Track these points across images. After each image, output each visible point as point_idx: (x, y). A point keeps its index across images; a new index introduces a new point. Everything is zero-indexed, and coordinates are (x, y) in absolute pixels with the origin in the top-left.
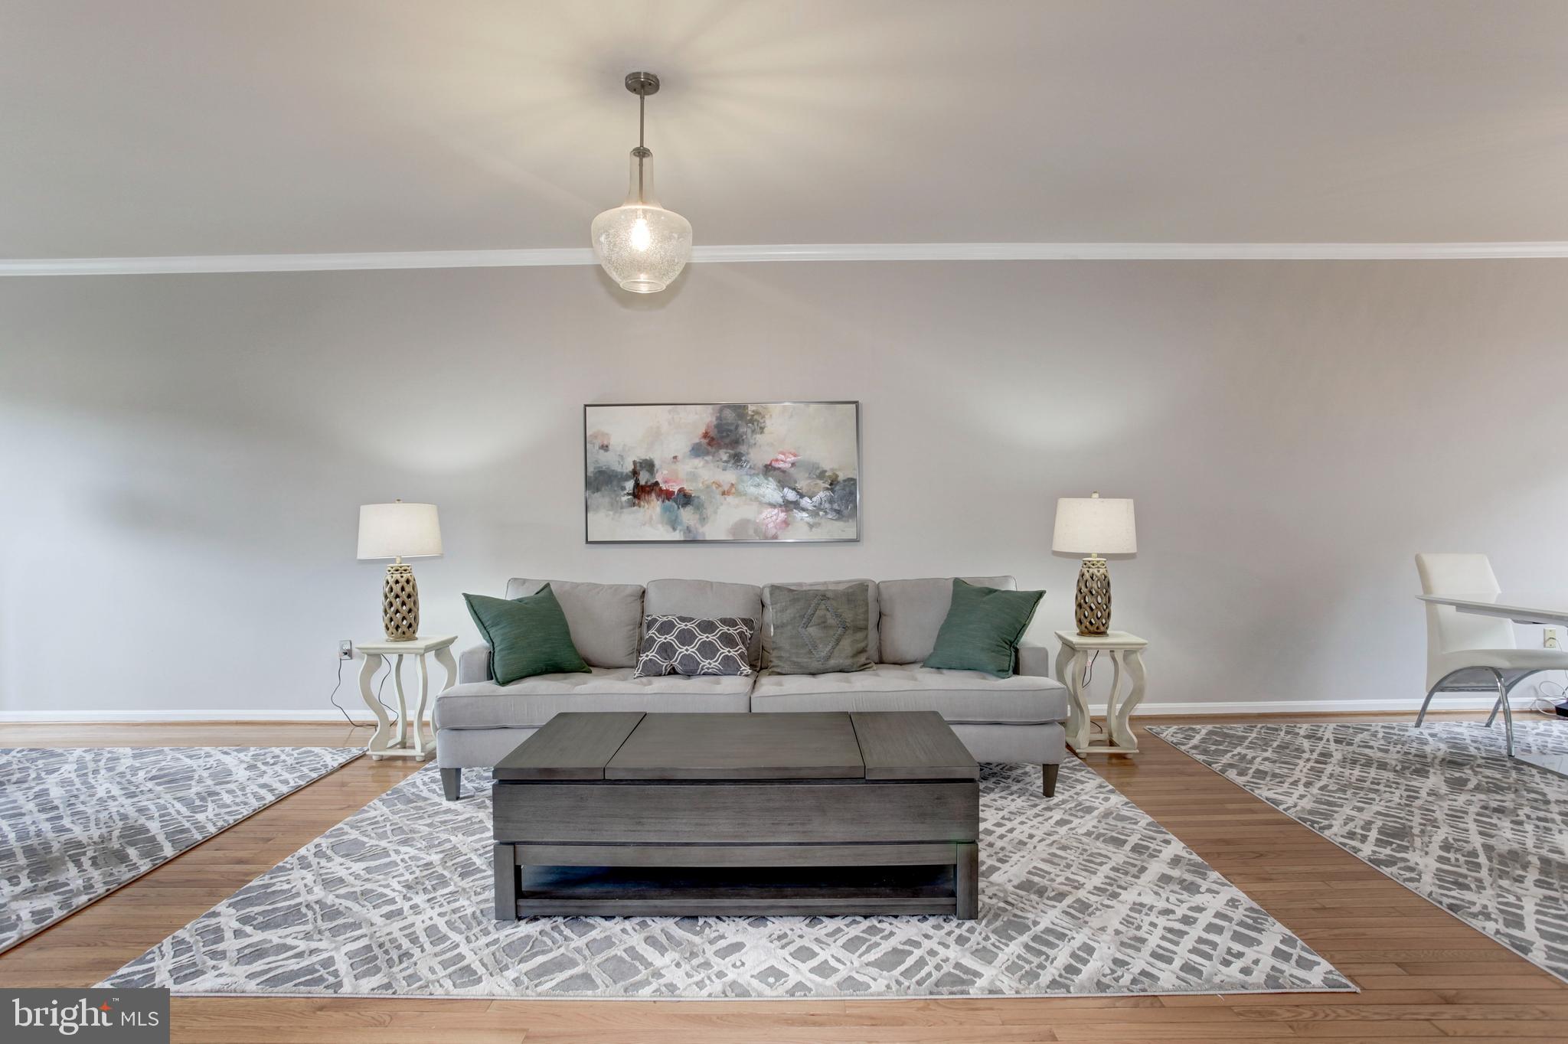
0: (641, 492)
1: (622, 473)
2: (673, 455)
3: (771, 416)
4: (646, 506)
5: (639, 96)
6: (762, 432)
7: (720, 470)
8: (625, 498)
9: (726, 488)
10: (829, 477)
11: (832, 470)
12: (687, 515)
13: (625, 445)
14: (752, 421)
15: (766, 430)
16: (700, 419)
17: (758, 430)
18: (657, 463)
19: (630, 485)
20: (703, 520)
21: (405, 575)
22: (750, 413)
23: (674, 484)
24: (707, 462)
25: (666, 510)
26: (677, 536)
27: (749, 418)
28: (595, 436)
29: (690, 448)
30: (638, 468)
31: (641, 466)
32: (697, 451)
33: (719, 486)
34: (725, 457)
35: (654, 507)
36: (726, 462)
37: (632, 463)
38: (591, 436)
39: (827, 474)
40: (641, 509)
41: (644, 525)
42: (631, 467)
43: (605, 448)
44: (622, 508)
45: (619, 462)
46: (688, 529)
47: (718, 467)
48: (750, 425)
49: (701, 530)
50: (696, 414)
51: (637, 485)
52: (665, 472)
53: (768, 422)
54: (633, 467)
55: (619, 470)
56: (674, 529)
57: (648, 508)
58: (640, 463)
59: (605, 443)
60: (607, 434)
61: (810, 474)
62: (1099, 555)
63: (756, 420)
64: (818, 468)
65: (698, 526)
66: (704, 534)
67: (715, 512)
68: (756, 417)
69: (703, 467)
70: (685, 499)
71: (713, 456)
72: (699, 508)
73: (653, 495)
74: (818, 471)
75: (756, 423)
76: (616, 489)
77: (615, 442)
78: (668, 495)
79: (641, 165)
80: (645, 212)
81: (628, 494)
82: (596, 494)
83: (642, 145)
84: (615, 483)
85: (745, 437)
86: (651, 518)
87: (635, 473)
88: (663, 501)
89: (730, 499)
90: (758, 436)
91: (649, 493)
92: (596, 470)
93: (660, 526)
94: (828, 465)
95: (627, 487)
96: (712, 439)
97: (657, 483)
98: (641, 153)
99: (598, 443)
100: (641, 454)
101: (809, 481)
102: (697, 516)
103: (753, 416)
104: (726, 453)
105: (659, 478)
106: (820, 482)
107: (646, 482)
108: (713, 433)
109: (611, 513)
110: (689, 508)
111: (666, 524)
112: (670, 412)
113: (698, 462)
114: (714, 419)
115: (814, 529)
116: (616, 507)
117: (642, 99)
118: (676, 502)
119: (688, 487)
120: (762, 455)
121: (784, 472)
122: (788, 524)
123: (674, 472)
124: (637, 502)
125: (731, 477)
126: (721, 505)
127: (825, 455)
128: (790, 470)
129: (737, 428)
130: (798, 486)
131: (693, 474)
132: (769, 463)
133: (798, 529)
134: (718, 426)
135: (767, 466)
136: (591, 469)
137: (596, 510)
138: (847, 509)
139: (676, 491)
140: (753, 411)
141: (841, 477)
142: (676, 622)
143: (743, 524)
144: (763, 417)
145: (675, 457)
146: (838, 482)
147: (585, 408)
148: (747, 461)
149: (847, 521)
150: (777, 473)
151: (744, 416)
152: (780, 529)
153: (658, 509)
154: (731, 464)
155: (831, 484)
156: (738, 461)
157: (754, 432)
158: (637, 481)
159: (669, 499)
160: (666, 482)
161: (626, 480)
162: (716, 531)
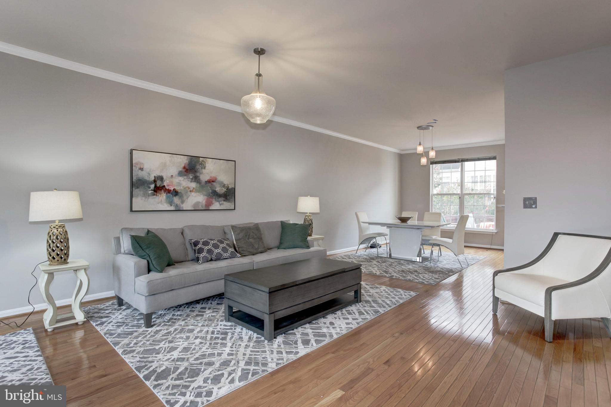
0: (157, 190)
1: (149, 181)
3: (208, 163)
4: (160, 195)
5: (258, 56)
6: (205, 169)
7: (189, 182)
8: (150, 192)
9: (191, 189)
11: (227, 184)
12: (176, 200)
13: (150, 169)
14: (201, 164)
15: (206, 168)
16: (183, 161)
17: (203, 167)
18: (164, 177)
19: (152, 186)
20: (183, 202)
22: (200, 161)
23: (171, 187)
24: (185, 179)
25: (167, 197)
26: (172, 208)
27: (200, 163)
28: (137, 164)
29: (178, 173)
30: (156, 179)
31: (157, 178)
32: (180, 174)
33: (189, 188)
34: (191, 177)
35: (163, 196)
36: (191, 179)
37: (153, 177)
38: (135, 163)
39: (226, 186)
40: (157, 196)
41: (159, 203)
42: (153, 179)
43: (141, 169)
44: (149, 196)
45: (148, 176)
46: (177, 206)
48: (201, 165)
49: (182, 206)
50: (181, 159)
51: (156, 186)
52: (168, 182)
53: (207, 165)
54: (154, 179)
55: (148, 179)
56: (171, 205)
57: (160, 197)
58: (157, 177)
59: (142, 167)
60: (143, 163)
61: (220, 185)
62: (310, 213)
63: (203, 164)
64: (223, 183)
65: (181, 204)
66: (183, 207)
67: (187, 198)
68: (203, 163)
69: (183, 180)
70: (176, 193)
71: (187, 177)
72: (181, 197)
73: (163, 191)
74: (223, 185)
75: (203, 165)
76: (146, 187)
77: (146, 167)
78: (169, 191)
79: (259, 79)
80: (260, 96)
81: (152, 190)
82: (137, 190)
83: (259, 72)
84: (146, 185)
85: (198, 170)
86: (161, 201)
87: (155, 181)
88: (167, 194)
89: (193, 193)
90: (203, 170)
91: (161, 190)
92: (137, 179)
93: (165, 204)
94: (226, 182)
95: (151, 188)
96: (187, 170)
97: (164, 186)
98: (259, 75)
99: (138, 167)
100: (157, 173)
101: (220, 188)
102: (181, 200)
105: (165, 184)
106: (224, 188)
107: (160, 186)
108: (187, 167)
109: (144, 198)
110: (177, 197)
111: (168, 203)
112: (170, 157)
113: (181, 178)
114: (187, 162)
115: (221, 206)
116: (146, 196)
117: (259, 57)
118: (172, 194)
119: (177, 188)
120: (205, 177)
121: (212, 184)
122: (213, 204)
123: (172, 182)
124: (155, 193)
125: (193, 185)
126: (190, 196)
127: (225, 179)
128: (214, 184)
129: (196, 166)
130: (216, 190)
131: (179, 183)
132: (207, 180)
133: (216, 205)
134: (188, 165)
135: (206, 182)
136: (134, 178)
137: (137, 196)
138: (231, 198)
139: (172, 190)
140: (202, 160)
141: (230, 187)
142: (209, 241)
143: (197, 203)
144: (205, 163)
145: (172, 176)
146: (229, 189)
147: (131, 151)
148: (199, 179)
149: (232, 203)
150: (210, 184)
151: (198, 161)
152: (210, 205)
153: (165, 197)
154: (193, 180)
155: (227, 189)
156: (196, 179)
157: (202, 168)
158: (156, 184)
159: (169, 193)
160: (168, 186)
161: (151, 184)
162: (187, 206)
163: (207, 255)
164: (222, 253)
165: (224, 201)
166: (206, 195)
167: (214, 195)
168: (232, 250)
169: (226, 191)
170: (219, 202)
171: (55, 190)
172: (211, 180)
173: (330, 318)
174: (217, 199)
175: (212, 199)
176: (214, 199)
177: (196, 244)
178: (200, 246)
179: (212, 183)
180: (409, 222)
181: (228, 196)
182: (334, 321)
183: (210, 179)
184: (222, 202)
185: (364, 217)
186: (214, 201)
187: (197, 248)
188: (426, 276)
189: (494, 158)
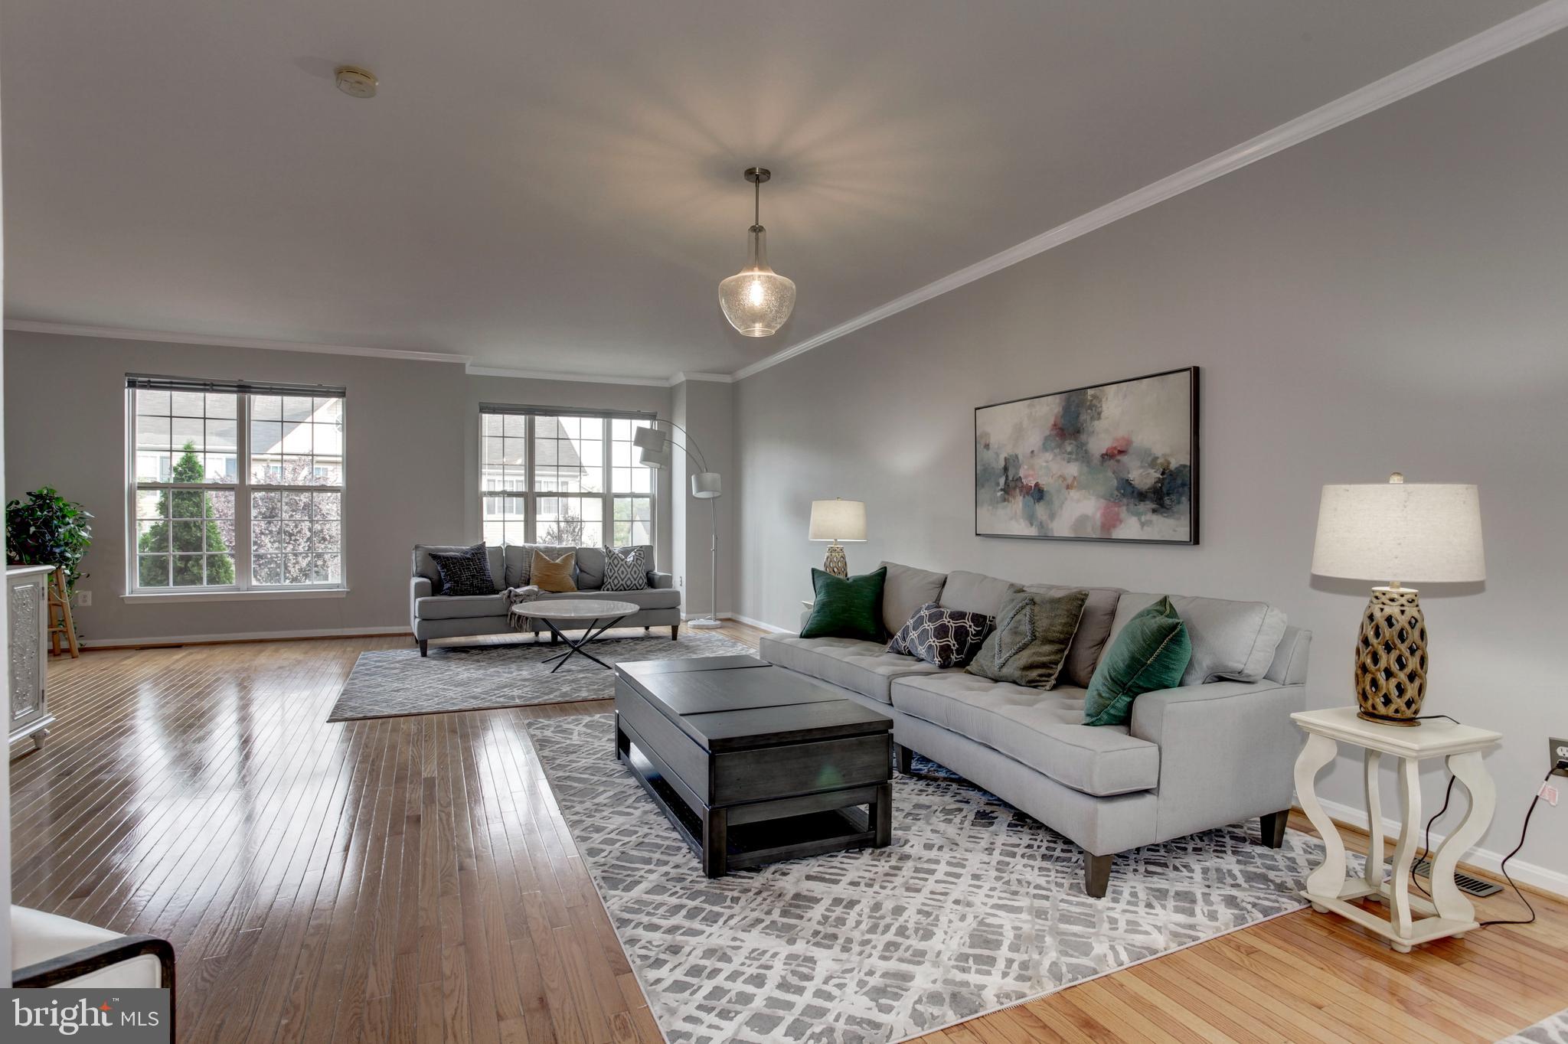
0: (1010, 487)
1: (997, 470)
2: (1030, 451)
3: (1107, 399)
4: (1013, 501)
6: (1099, 418)
7: (1065, 463)
8: (1000, 494)
9: (1069, 481)
10: (1162, 464)
11: (1164, 455)
12: (1040, 510)
13: (1000, 443)
14: (1091, 407)
15: (1103, 415)
16: (1049, 410)
17: (1096, 416)
18: (1021, 458)
19: (1002, 481)
20: (1052, 516)
22: (1090, 398)
23: (1032, 478)
24: (1055, 455)
25: (1025, 505)
26: (1032, 531)
27: (1088, 403)
28: (982, 436)
29: (1043, 442)
30: (1008, 464)
31: (1010, 462)
32: (1048, 444)
33: (1065, 479)
34: (1070, 449)
35: (1018, 503)
36: (1070, 453)
37: (1003, 460)
38: (979, 437)
39: (1159, 461)
40: (1009, 504)
41: (1010, 519)
42: (1002, 464)
43: (987, 446)
44: (997, 503)
45: (996, 459)
46: (1041, 526)
47: (1064, 459)
48: (1089, 411)
49: (1050, 526)
50: (1048, 405)
51: (1007, 480)
52: (1026, 467)
53: (1104, 408)
54: (1004, 463)
55: (996, 466)
56: (1032, 525)
57: (1014, 504)
58: (1010, 459)
59: (988, 442)
60: (989, 434)
61: (1142, 462)
62: (1385, 583)
63: (1095, 405)
64: (1150, 455)
65: (1049, 521)
66: (1053, 530)
67: (1061, 507)
68: (1094, 402)
69: (1053, 459)
70: (1038, 494)
71: (1060, 448)
72: (1050, 503)
73: (1018, 491)
74: (1150, 459)
75: (1094, 409)
76: (994, 485)
77: (993, 440)
78: (1027, 490)
79: (757, 239)
81: (1002, 490)
82: (982, 491)
84: (993, 479)
85: (1085, 425)
86: (1016, 513)
87: (1006, 469)
88: (1024, 497)
89: (1074, 494)
90: (1096, 423)
91: (1015, 488)
92: (983, 468)
93: (1022, 520)
94: (1159, 450)
95: (1001, 483)
96: (1060, 430)
97: (1020, 479)
98: (757, 229)
99: (984, 442)
100: (1010, 450)
101: (1141, 470)
102: (1048, 512)
103: (1092, 401)
104: (1070, 444)
105: (1021, 474)
106: (1152, 471)
107: (1013, 478)
108: (1061, 423)
109: (990, 508)
110: (1042, 503)
111: (1026, 519)
112: (1029, 406)
113: (1049, 456)
114: (1061, 409)
115: (1145, 528)
116: (993, 502)
118: (1033, 497)
119: (1045, 482)
120: (1100, 441)
121: (1118, 461)
122: (1121, 521)
123: (1035, 467)
124: (1006, 496)
125: (1073, 469)
126: (1066, 499)
127: (1157, 438)
128: (1124, 458)
129: (1079, 415)
130: (1131, 477)
131: (1045, 467)
132: (1104, 452)
133: (1130, 527)
134: (1063, 416)
135: (1103, 456)
136: (979, 468)
137: (984, 504)
138: (1179, 503)
139: (1033, 485)
140: (1092, 396)
141: (1173, 465)
143: (1083, 520)
144: (1100, 401)
145: (1032, 452)
146: (1171, 471)
148: (1087, 451)
149: (1179, 519)
150: (1112, 462)
151: (1083, 402)
152: (1114, 526)
153: (1021, 504)
154: (1074, 457)
155: (1163, 474)
156: (1082, 455)
157: (1092, 419)
158: (1007, 477)
159: (1028, 493)
160: (1026, 477)
161: (1001, 477)
162: (1062, 526)
165: (1154, 511)
166: (1104, 497)
167: (1124, 495)
169: (1159, 480)
170: (1138, 514)
172: (1115, 448)
174: (1132, 506)
175: (1120, 506)
176: (1124, 508)
179: (1119, 457)
181: (1168, 494)
183: (1114, 445)
184: (1150, 516)
186: (1123, 512)
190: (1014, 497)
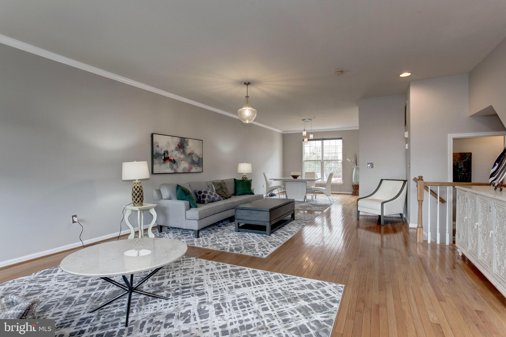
6: (188, 146)
7: (181, 155)
8: (162, 161)
9: (182, 159)
12: (175, 166)
13: (162, 146)
14: (186, 143)
16: (177, 141)
18: (169, 151)
19: (163, 157)
20: (178, 167)
21: (140, 185)
23: (172, 157)
24: (178, 152)
25: (170, 165)
26: (173, 172)
28: (155, 143)
29: (175, 148)
33: (181, 158)
34: (181, 151)
35: (168, 164)
36: (182, 152)
40: (166, 164)
41: (166, 168)
42: (163, 152)
43: (158, 146)
45: (161, 151)
46: (175, 170)
47: (180, 153)
49: (177, 170)
50: (176, 139)
51: (165, 157)
52: (170, 154)
53: (189, 143)
55: (161, 153)
56: (172, 170)
58: (166, 151)
60: (158, 143)
61: (195, 156)
62: (246, 173)
64: (197, 155)
67: (180, 165)
70: (174, 162)
72: (177, 164)
73: (168, 160)
77: (160, 145)
78: (171, 160)
79: (247, 99)
80: (248, 109)
81: (163, 160)
82: (155, 160)
84: (160, 157)
85: (185, 146)
86: (167, 167)
87: (164, 154)
89: (183, 162)
90: (187, 146)
91: (167, 160)
93: (169, 169)
94: (198, 154)
97: (169, 157)
98: (247, 97)
99: (156, 145)
100: (165, 149)
105: (169, 156)
106: (197, 158)
107: (167, 157)
108: (179, 145)
109: (159, 165)
110: (175, 164)
111: (171, 168)
112: (171, 138)
113: (177, 152)
114: (180, 141)
115: (196, 169)
116: (160, 164)
117: (247, 86)
119: (175, 158)
120: (188, 151)
123: (172, 154)
124: (164, 162)
125: (182, 156)
126: (181, 163)
127: (197, 152)
128: (193, 155)
129: (184, 144)
130: (194, 159)
131: (176, 155)
133: (194, 170)
134: (180, 143)
135: (189, 154)
136: (155, 153)
137: (156, 164)
138: (201, 165)
140: (186, 140)
141: (200, 157)
142: (207, 191)
143: (185, 168)
145: (172, 150)
146: (200, 159)
147: (152, 135)
148: (185, 152)
149: (201, 168)
150: (190, 156)
151: (184, 141)
152: (191, 170)
153: (169, 164)
154: (183, 153)
156: (184, 152)
158: (165, 156)
159: (171, 161)
160: (170, 157)
161: (162, 156)
162: (180, 170)
163: (208, 199)
164: (215, 197)
165: (198, 166)
166: (189, 163)
167: (192, 163)
168: (218, 196)
169: (198, 160)
170: (195, 167)
171: (135, 161)
172: (191, 153)
173: (286, 226)
176: (193, 166)
177: (200, 192)
178: (203, 194)
180: (299, 178)
181: (200, 163)
182: (289, 227)
185: (269, 177)
187: (201, 195)
188: (315, 208)
189: (341, 139)
190: (167, 162)
